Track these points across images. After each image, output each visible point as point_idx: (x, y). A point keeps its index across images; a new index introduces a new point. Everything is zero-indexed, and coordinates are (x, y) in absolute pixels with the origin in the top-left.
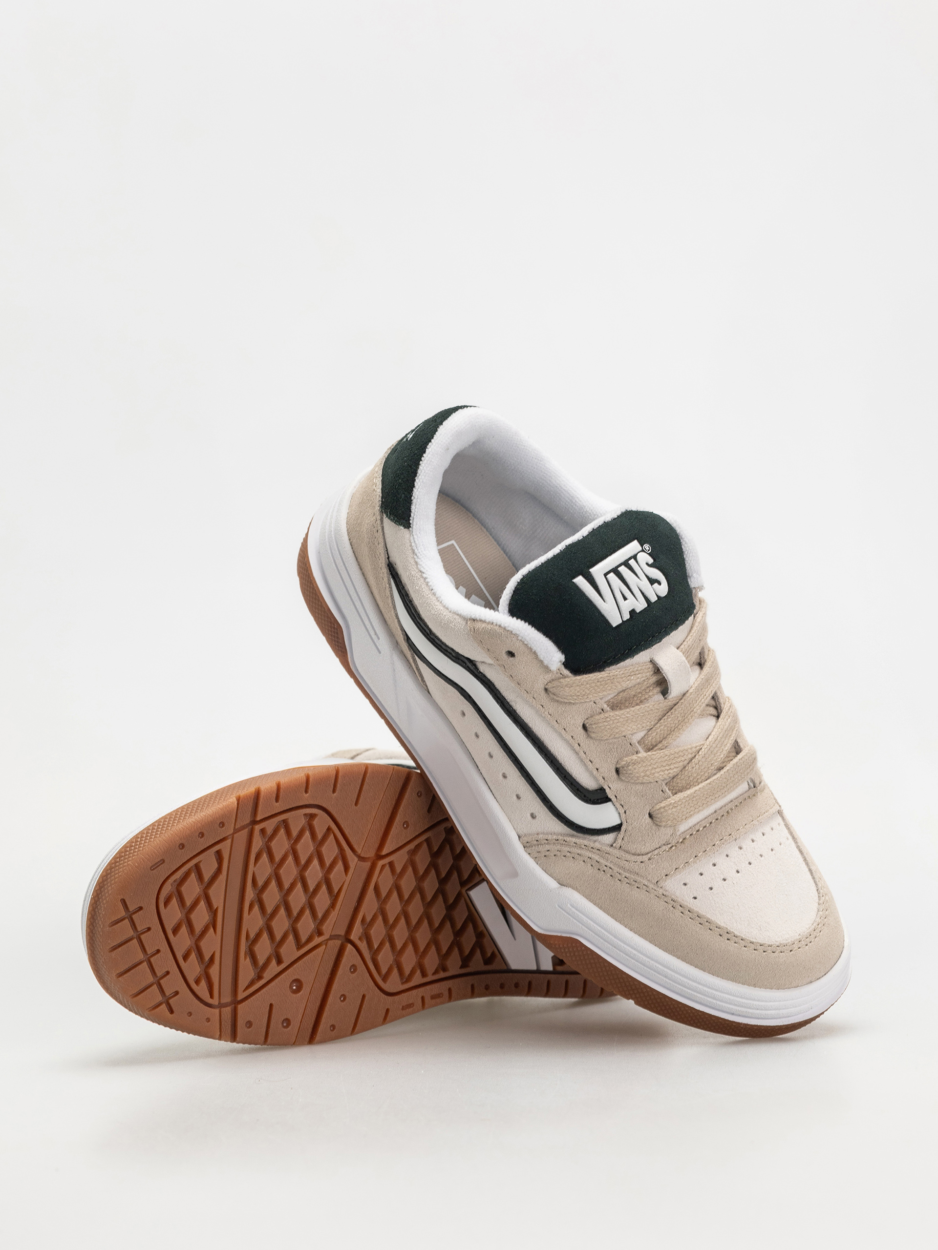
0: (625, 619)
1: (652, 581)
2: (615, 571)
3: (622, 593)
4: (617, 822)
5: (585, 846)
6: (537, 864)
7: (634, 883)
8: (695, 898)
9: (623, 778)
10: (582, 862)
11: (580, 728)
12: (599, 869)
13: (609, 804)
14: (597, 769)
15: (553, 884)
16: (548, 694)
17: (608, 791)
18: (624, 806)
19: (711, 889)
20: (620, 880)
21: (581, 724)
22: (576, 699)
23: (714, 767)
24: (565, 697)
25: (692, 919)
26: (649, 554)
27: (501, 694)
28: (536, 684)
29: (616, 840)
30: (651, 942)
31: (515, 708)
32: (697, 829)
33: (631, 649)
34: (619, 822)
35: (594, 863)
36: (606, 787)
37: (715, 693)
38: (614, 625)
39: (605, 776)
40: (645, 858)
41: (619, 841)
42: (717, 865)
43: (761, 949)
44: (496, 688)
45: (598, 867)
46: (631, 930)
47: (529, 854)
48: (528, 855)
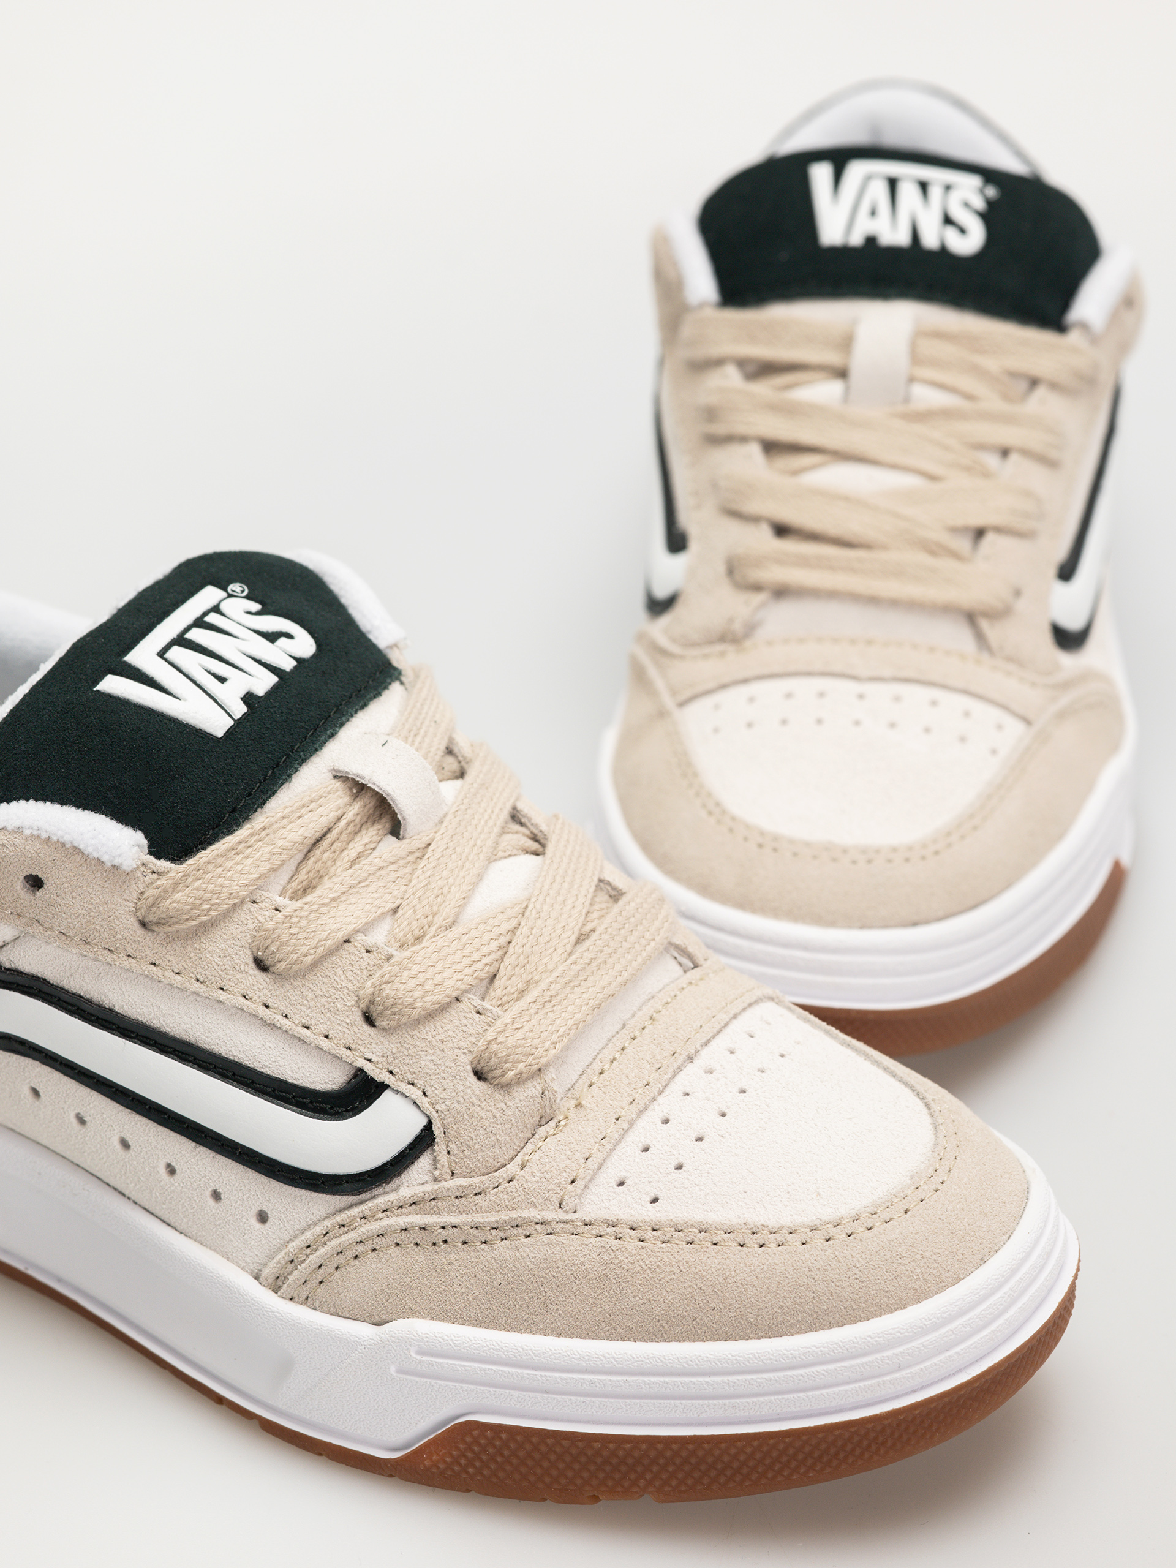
0: (237, 716)
1: (272, 637)
2: (181, 641)
3: (209, 672)
4: (417, 1124)
5: (384, 1211)
6: (315, 1309)
7: (515, 1231)
8: (655, 1200)
9: (384, 1024)
10: (394, 1250)
11: (253, 970)
12: (434, 1244)
13: (387, 1095)
14: (327, 1037)
15: (363, 1331)
16: (153, 931)
17: (369, 1068)
18: (416, 1081)
19: (679, 1167)
20: (485, 1243)
21: (250, 961)
22: (209, 910)
23: (570, 933)
24: (186, 917)
25: (668, 1241)
26: (247, 597)
27: (68, 992)
28: (117, 923)
29: (435, 1162)
30: (609, 1338)
31: (107, 1004)
32: (598, 1070)
33: (277, 765)
34: (424, 1122)
35: (418, 1236)
36: (361, 1063)
37: (514, 808)
38: (220, 734)
39: (350, 1041)
40: (512, 1168)
41: (443, 1158)
42: (671, 1118)
43: (840, 1234)
44: (52, 985)
45: (430, 1241)
46: (560, 1335)
47: (291, 1299)
48: (290, 1304)
